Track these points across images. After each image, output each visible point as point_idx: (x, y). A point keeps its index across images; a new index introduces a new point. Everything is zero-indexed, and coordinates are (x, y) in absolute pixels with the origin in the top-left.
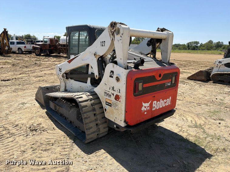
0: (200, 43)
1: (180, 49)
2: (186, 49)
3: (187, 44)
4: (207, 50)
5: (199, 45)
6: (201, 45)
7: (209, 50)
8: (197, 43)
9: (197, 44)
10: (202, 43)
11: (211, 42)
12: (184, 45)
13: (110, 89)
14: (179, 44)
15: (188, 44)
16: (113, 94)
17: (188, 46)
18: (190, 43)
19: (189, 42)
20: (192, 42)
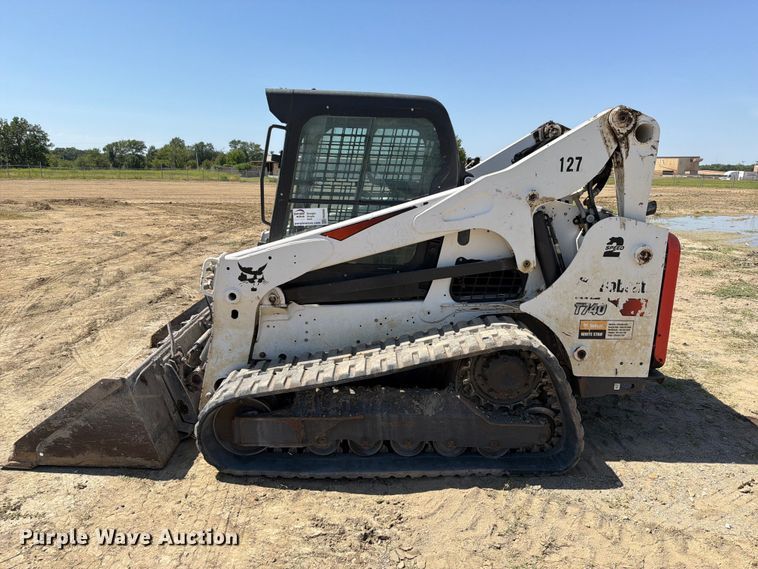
0: (148, 145)
1: (83, 166)
2: (106, 167)
3: (104, 149)
4: (176, 166)
5: (145, 152)
6: (153, 152)
7: (181, 167)
8: (139, 146)
9: (139, 150)
10: (153, 148)
11: (177, 143)
12: (95, 153)
13: (601, 290)
14: (73, 149)
15: (109, 148)
16: (615, 303)
17: (112, 156)
18: (115, 144)
19: (110, 143)
20: (122, 144)
